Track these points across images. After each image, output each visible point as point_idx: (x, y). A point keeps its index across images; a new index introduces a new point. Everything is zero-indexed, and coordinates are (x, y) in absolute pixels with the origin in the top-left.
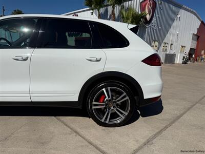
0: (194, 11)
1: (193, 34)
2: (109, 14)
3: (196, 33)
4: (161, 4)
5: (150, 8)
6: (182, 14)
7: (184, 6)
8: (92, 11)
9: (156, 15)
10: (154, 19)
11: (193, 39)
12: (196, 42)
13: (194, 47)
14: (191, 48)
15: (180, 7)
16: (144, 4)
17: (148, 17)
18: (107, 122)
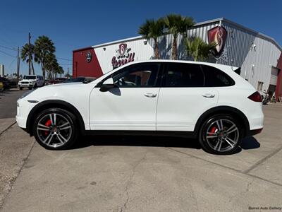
0: (273, 39)
1: (273, 67)
2: (167, 44)
3: (275, 66)
4: (232, 32)
5: (220, 37)
6: (258, 43)
7: (260, 33)
8: (145, 40)
9: (227, 45)
10: (225, 50)
11: (272, 73)
12: (276, 77)
13: (274, 83)
14: (270, 85)
15: (255, 34)
16: (212, 33)
17: (218, 48)
18: (219, 150)
